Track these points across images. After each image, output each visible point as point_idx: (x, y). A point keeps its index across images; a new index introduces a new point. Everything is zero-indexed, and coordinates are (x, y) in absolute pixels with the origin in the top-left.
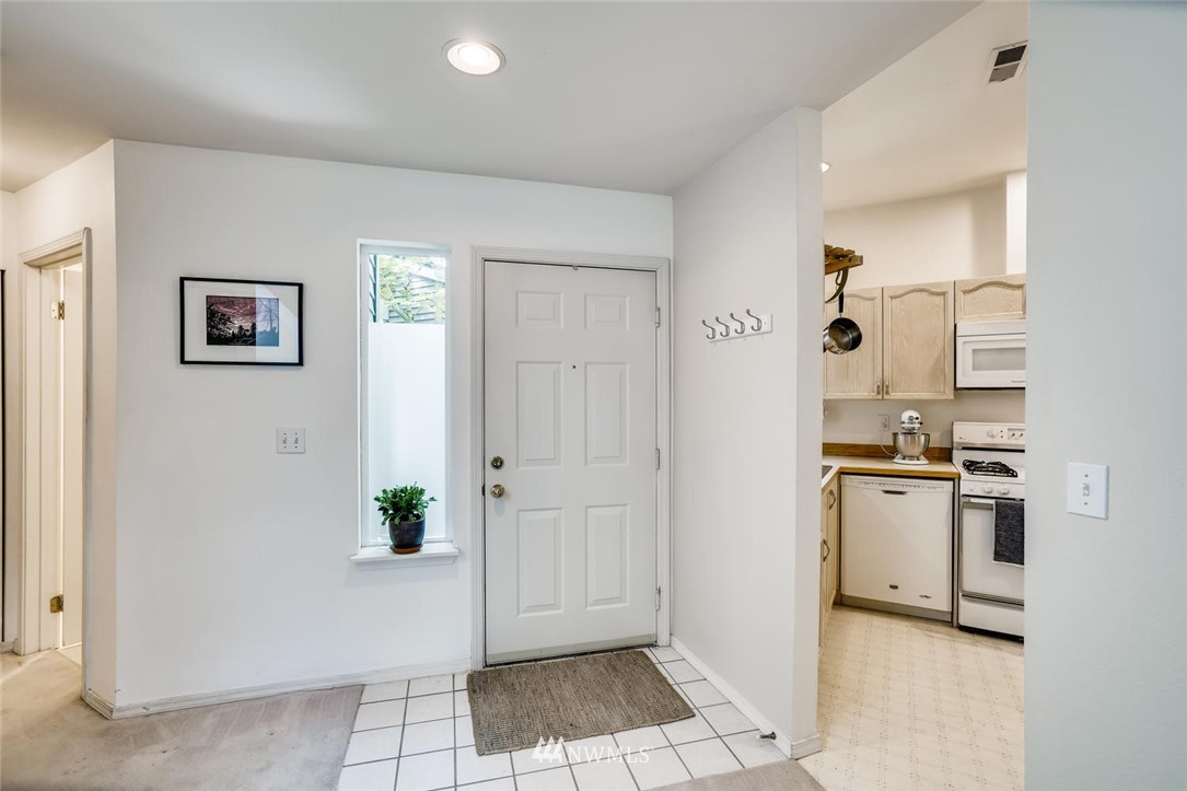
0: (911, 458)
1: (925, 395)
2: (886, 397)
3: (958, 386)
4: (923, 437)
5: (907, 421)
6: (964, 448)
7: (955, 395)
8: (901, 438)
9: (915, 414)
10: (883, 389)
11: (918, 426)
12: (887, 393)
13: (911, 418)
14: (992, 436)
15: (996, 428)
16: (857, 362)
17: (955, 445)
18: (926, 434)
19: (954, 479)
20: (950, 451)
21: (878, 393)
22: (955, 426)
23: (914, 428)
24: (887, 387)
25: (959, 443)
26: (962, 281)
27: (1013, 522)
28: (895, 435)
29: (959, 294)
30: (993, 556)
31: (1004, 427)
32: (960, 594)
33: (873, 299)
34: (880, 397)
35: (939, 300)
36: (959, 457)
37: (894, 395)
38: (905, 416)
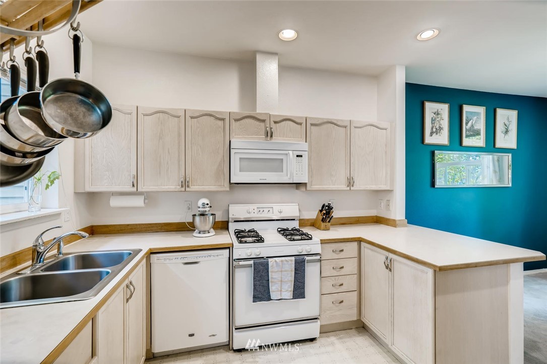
0: (204, 232)
1: (213, 188)
2: (187, 189)
3: (231, 182)
4: (211, 217)
5: (201, 206)
6: (235, 221)
7: (230, 188)
8: (197, 219)
9: (206, 201)
10: (185, 184)
11: (207, 209)
12: (188, 186)
13: (203, 204)
14: (249, 213)
15: (251, 207)
16: (167, 163)
17: (230, 220)
18: (212, 214)
19: (229, 248)
20: (228, 222)
21: (182, 186)
22: (230, 207)
23: (206, 211)
24: (188, 182)
25: (232, 218)
26: (234, 113)
27: (263, 274)
28: (194, 215)
29: (233, 121)
30: (252, 299)
31: (255, 206)
32: (234, 329)
33: (179, 117)
34: (183, 189)
35: (220, 123)
36: (233, 227)
37: (193, 188)
38: (200, 203)
